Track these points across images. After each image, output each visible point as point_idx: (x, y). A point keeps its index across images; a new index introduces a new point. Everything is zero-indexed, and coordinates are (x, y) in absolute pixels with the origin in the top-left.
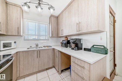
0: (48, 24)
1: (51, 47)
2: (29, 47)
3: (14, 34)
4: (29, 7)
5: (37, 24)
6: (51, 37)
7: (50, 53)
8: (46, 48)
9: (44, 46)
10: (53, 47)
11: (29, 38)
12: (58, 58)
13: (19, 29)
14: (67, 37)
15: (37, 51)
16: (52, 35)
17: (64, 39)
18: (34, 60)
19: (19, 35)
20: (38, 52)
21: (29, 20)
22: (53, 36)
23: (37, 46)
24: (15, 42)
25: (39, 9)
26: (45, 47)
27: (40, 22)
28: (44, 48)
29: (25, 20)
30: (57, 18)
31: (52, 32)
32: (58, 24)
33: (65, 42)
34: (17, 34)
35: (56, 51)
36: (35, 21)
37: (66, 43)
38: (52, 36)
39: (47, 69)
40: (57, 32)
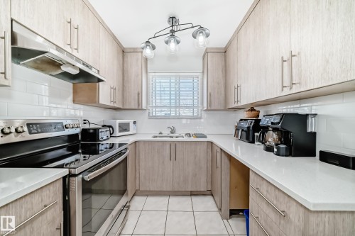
0: (200, 75)
1: (205, 137)
2: (157, 135)
3: (133, 107)
4: (154, 48)
5: (173, 80)
6: (207, 110)
7: (202, 152)
8: (192, 139)
9: (186, 134)
10: (209, 139)
11: (158, 114)
15: (171, 143)
16: (210, 103)
17: (244, 115)
18: (163, 162)
19: (139, 108)
20: (173, 147)
21: (157, 74)
22: (212, 108)
23: (173, 131)
24: (135, 122)
25: (173, 45)
26: (189, 135)
27: (181, 74)
28: (186, 139)
29: (150, 75)
30: (224, 52)
31: (209, 95)
32: (226, 70)
33: (245, 125)
34: (136, 107)
35: (215, 148)
36: (168, 74)
37: (248, 128)
38: (209, 108)
39: (192, 194)
40: (223, 95)
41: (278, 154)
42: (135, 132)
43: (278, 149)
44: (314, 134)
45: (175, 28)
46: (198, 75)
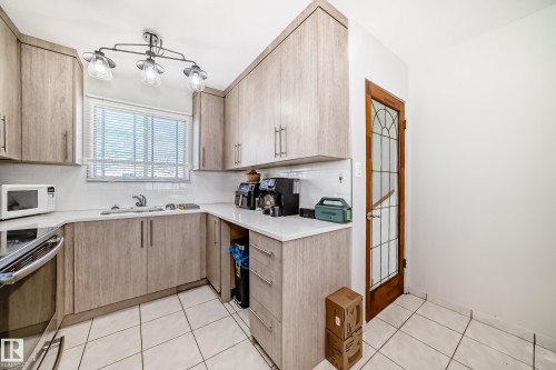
0: (189, 120)
1: (198, 207)
2: (110, 210)
3: (50, 160)
4: (112, 65)
6: (199, 170)
7: (193, 230)
8: (178, 211)
9: (167, 206)
10: (203, 209)
11: (109, 174)
12: (218, 245)
13: (70, 139)
14: (258, 172)
15: (142, 221)
16: (203, 161)
17: (244, 178)
18: (128, 253)
19: (67, 160)
20: (146, 226)
21: (106, 104)
22: (207, 168)
23: (141, 203)
24: (51, 190)
25: (150, 74)
26: (172, 206)
27: (156, 113)
28: (169, 212)
29: (92, 103)
30: (223, 97)
31: (203, 152)
33: (246, 190)
34: (60, 160)
35: (212, 220)
37: (250, 193)
38: (202, 168)
40: (221, 152)
41: (273, 215)
42: (51, 208)
43: (274, 210)
44: (297, 196)
45: (154, 50)
46: (184, 118)
